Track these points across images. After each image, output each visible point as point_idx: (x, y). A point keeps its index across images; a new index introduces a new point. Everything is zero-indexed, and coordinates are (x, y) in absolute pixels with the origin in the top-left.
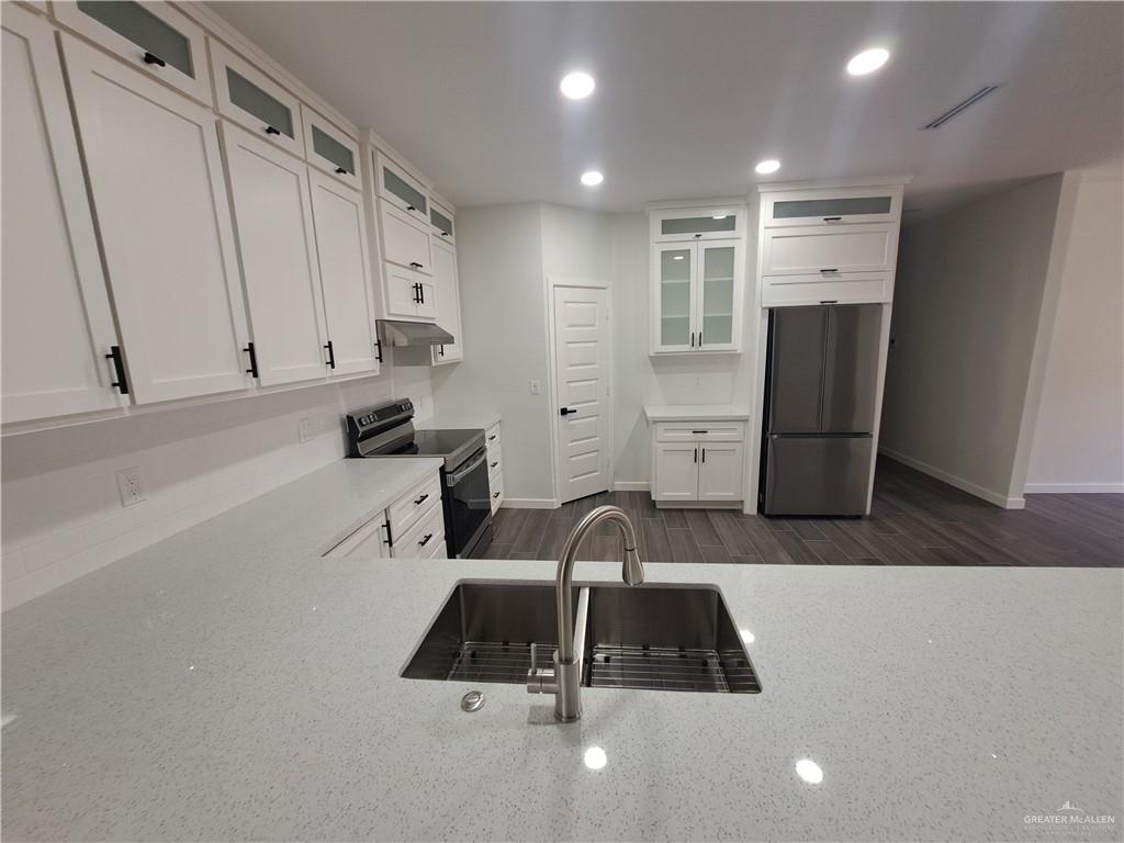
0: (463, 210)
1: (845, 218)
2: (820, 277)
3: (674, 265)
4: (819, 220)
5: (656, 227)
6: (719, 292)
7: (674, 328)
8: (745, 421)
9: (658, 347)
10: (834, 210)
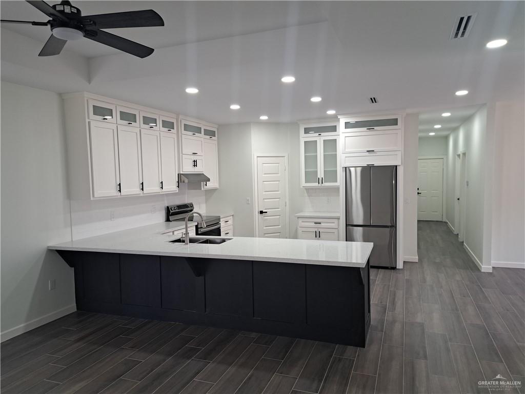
0: (221, 126)
1: (375, 128)
2: (367, 154)
3: (310, 146)
4: (365, 129)
5: (302, 131)
6: (331, 158)
7: (311, 176)
8: (338, 219)
9: (304, 184)
10: (370, 125)
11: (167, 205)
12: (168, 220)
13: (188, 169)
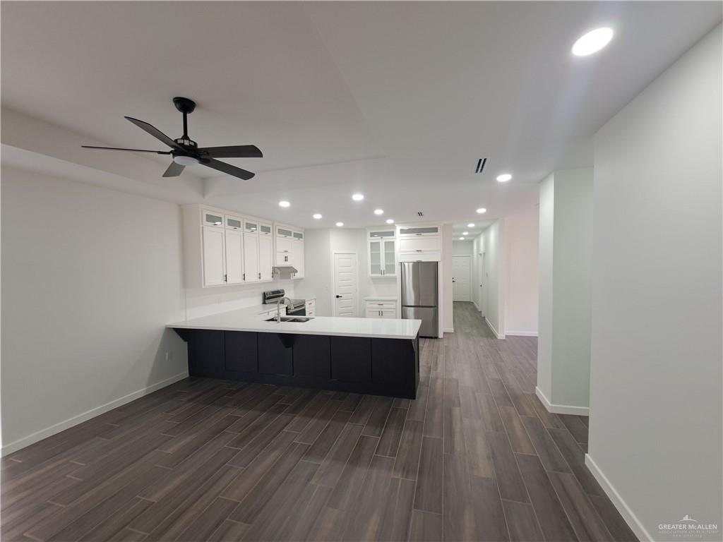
0: (306, 231)
1: (422, 234)
2: (417, 253)
3: (375, 246)
4: (415, 234)
5: (369, 235)
6: (390, 255)
7: (375, 268)
8: (396, 301)
9: (371, 275)
10: (419, 231)
11: (263, 291)
12: (264, 303)
13: (281, 263)
